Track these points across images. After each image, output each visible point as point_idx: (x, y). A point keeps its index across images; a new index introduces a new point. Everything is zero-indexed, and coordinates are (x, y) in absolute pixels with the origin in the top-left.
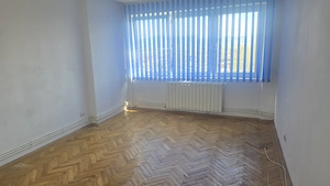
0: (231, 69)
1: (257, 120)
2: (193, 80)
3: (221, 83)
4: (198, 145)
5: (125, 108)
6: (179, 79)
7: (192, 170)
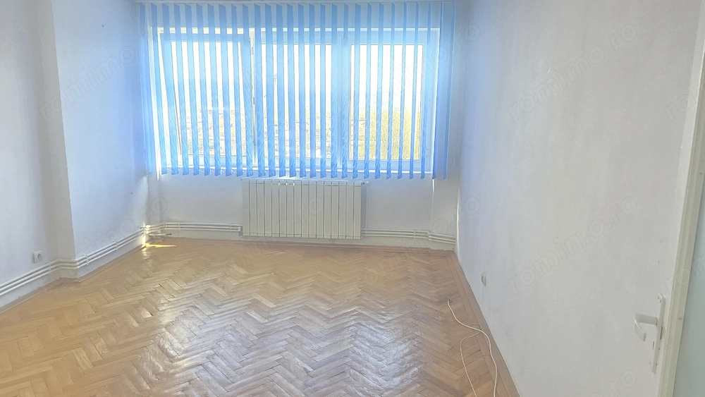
0: (378, 153)
1: (426, 253)
2: (302, 174)
3: (359, 181)
4: (323, 308)
5: (143, 241)
6: (272, 173)
7: (319, 358)
